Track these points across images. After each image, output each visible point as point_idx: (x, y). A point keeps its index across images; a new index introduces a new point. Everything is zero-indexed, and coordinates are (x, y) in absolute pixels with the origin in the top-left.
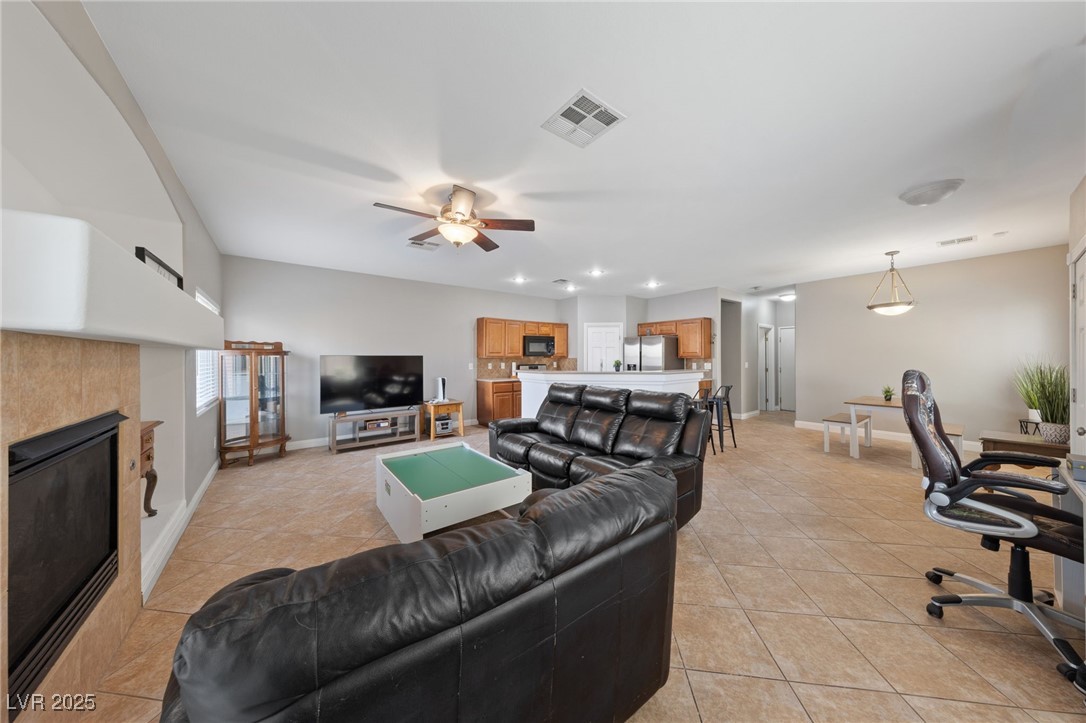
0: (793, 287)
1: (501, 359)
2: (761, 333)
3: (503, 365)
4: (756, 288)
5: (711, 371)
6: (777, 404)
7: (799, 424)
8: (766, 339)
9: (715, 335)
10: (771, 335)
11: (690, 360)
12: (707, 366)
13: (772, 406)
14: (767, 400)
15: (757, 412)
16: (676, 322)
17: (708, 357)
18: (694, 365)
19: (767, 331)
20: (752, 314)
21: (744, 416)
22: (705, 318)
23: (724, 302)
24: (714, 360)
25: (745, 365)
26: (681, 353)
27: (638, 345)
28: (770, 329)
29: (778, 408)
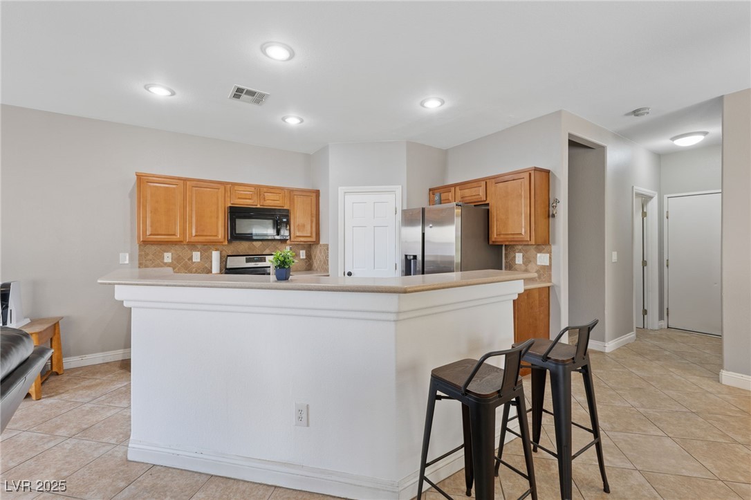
0: (714, 107)
1: (193, 246)
2: (637, 203)
3: (196, 256)
4: (636, 113)
5: (549, 267)
6: (661, 318)
7: (728, 377)
8: (644, 214)
9: (557, 201)
10: (652, 207)
11: (511, 246)
12: (542, 259)
13: (653, 321)
14: (645, 312)
15: (632, 335)
16: (486, 180)
17: (544, 243)
18: (519, 259)
19: (646, 199)
20: (624, 173)
21: (610, 346)
22: (536, 169)
23: (574, 144)
24: (554, 248)
25: (611, 256)
26: (494, 236)
27: (419, 229)
28: (651, 198)
29: (664, 324)
